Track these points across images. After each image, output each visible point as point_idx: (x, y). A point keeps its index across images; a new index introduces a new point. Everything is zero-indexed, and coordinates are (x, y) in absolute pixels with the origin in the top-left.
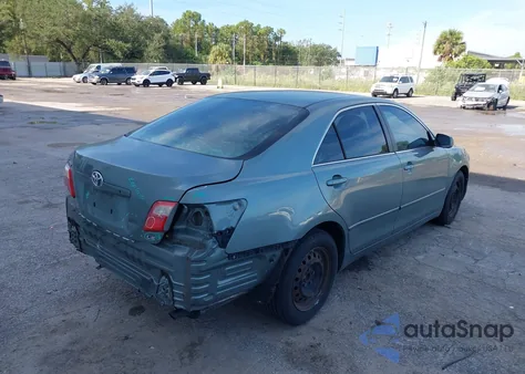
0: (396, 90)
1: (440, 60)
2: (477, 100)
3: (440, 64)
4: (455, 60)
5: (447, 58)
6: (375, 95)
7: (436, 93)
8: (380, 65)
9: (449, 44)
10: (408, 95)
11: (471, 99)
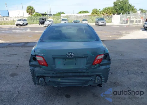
0: (23, 23)
1: (29, 14)
2: (48, 24)
3: (29, 15)
4: (33, 14)
5: (31, 14)
6: (17, 25)
7: (33, 24)
8: (10, 16)
9: (30, 10)
10: (27, 25)
11: (47, 24)
